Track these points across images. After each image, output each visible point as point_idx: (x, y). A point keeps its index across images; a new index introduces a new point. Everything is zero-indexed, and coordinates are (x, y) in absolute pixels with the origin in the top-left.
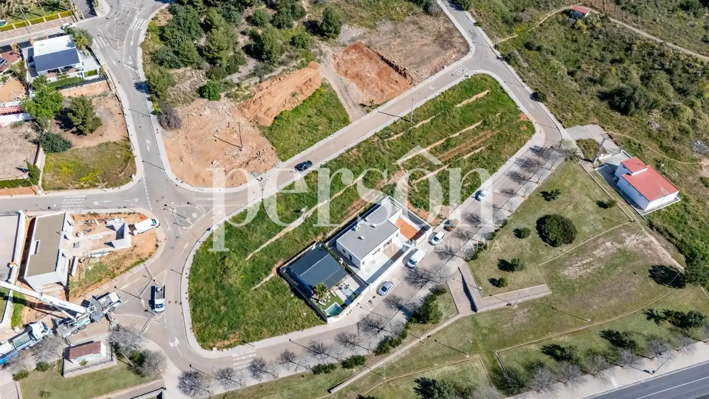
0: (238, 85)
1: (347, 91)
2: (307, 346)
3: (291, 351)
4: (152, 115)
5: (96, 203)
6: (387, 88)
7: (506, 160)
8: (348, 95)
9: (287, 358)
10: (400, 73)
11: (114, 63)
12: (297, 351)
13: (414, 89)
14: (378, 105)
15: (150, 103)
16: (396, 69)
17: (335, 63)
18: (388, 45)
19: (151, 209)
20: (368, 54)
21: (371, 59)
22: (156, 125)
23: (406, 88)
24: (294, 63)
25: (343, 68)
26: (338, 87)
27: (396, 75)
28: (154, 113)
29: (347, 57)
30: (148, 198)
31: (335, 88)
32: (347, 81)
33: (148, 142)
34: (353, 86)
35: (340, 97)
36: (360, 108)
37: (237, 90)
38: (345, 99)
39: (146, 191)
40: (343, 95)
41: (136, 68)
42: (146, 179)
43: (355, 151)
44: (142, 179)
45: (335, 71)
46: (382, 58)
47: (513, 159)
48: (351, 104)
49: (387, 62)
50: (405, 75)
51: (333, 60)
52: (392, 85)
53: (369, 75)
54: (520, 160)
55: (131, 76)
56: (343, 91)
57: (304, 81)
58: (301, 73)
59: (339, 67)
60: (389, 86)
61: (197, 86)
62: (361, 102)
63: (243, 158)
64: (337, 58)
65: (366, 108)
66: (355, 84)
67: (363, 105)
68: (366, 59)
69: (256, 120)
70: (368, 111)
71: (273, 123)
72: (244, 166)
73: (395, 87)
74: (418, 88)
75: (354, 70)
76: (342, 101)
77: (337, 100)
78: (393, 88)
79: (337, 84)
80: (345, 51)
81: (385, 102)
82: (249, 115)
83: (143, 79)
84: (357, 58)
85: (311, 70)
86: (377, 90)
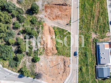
0: (38, 50)
1: (60, 24)
6: (66, 13)
7: (107, 8)
10: (65, 5)
11: (5, 78)
13: (72, 7)
14: (70, 21)
16: (63, 5)
20: (51, 7)
21: (53, 7)
22: (39, 80)
23: (71, 8)
24: (40, 29)
25: (52, 18)
26: (57, 24)
27: (64, 7)
28: (34, 79)
29: (48, 13)
31: (56, 26)
32: (56, 21)
34: (59, 21)
35: (60, 27)
36: (67, 26)
37: (40, 51)
40: (60, 26)
43: (80, 39)
45: (50, 21)
46: (56, 4)
47: (108, 7)
48: (64, 27)
49: (58, 5)
50: (67, 5)
51: (46, 18)
52: (66, 11)
53: (59, 14)
54: (109, 6)
56: (59, 24)
57: (49, 32)
58: (45, 30)
59: (50, 18)
60: (66, 12)
61: (31, 61)
62: (66, 24)
63: (62, 65)
64: (47, 16)
65: (69, 25)
66: (59, 20)
67: (67, 24)
68: (53, 9)
69: (53, 54)
70: (70, 25)
71: (58, 51)
72: (65, 67)
73: (68, 11)
74: (72, 6)
75: (54, 15)
76: (62, 28)
77: (60, 29)
78: (68, 12)
79: (55, 24)
80: (45, 11)
81: (71, 18)
82: (50, 54)
83: (18, 74)
84: (50, 11)
85: (46, 26)
86: (65, 16)
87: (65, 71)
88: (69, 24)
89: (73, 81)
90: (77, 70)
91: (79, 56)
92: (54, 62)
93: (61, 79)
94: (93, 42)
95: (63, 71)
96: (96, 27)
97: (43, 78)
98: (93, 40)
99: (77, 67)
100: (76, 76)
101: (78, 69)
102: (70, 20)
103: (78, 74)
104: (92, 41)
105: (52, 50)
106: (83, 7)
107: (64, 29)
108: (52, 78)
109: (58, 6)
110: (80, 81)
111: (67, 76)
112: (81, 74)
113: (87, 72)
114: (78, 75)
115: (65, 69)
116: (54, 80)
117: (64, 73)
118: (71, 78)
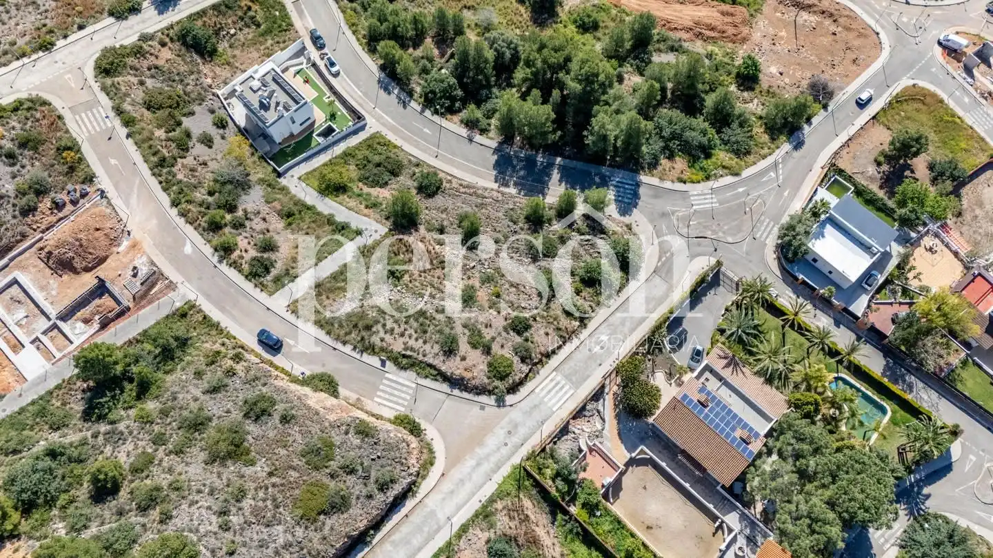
0: (709, 57)
4: (830, 109)
5: (966, 100)
11: (786, 194)
15: (815, 120)
19: (931, 53)
28: (825, 107)
30: (923, 62)
39: (917, 67)
41: (776, 165)
42: (905, 75)
44: (908, 78)
55: (792, 163)
61: (746, 94)
63: (804, 16)
69: (747, 23)
72: (815, 9)
82: (745, 30)
83: (787, 147)
87: (831, 15)
89: (883, 7)
92: (783, 33)
93: (860, 35)
95: (828, 22)
97: (831, 85)
105: (729, 19)
108: (847, 62)
111: (853, 17)
115: (823, 12)
116: (855, 57)
117: (840, 20)
118: (867, 7)
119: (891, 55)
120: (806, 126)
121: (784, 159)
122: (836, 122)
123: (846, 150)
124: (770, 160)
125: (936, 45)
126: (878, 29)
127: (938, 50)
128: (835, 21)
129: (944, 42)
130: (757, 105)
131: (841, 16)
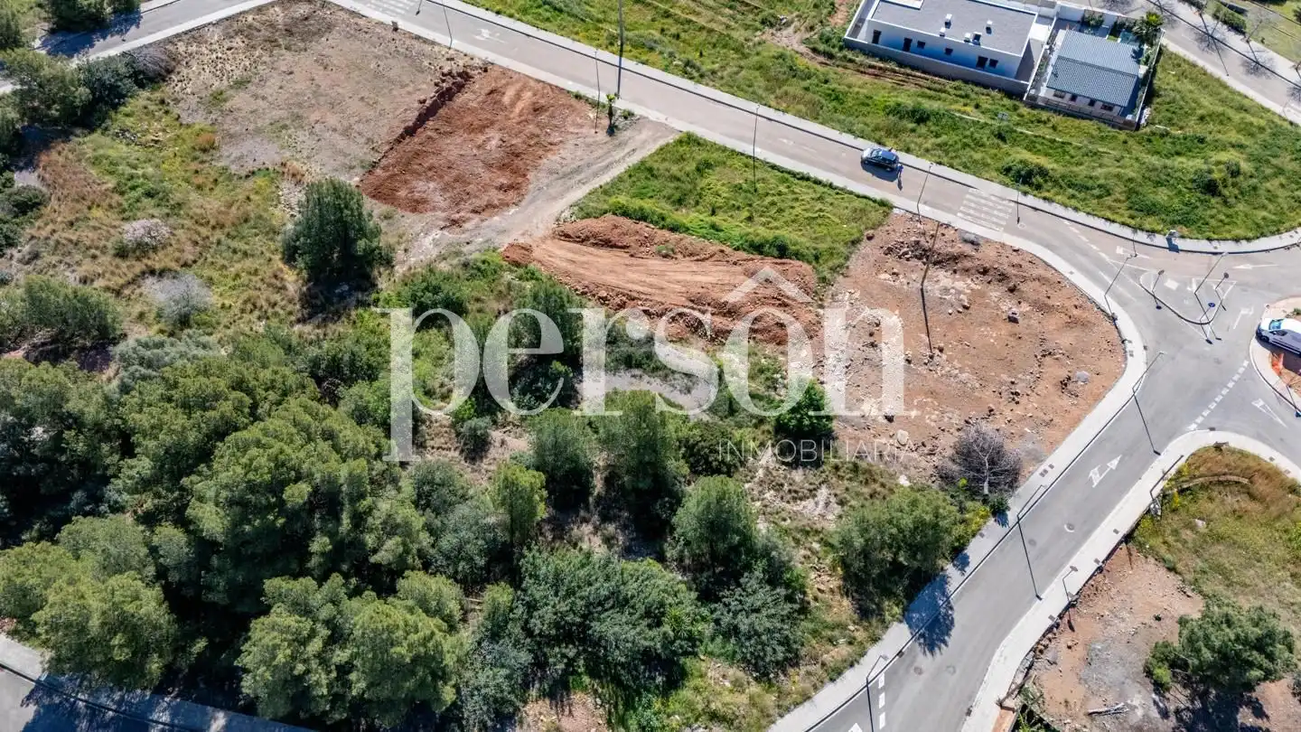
1: (578, 170)
2: (1215, 54)
3: (1242, 69)
4: (1011, 516)
6: (520, 105)
8: (589, 165)
9: (1256, 68)
10: (460, 87)
12: (1234, 60)
13: (503, 61)
14: (596, 105)
15: (976, 550)
16: (445, 95)
17: (476, 219)
18: (346, 132)
19: (1246, 363)
20: (406, 164)
21: (419, 154)
23: (505, 72)
25: (495, 196)
26: (568, 189)
27: (466, 99)
29: (439, 200)
30: (1231, 385)
31: (578, 194)
32: (538, 179)
33: (1095, 476)
34: (551, 162)
35: (606, 179)
36: (622, 136)
38: (607, 167)
39: (1218, 399)
40: (596, 175)
41: (869, 691)
42: (1192, 419)
43: (772, 103)
44: (1201, 427)
45: (513, 210)
46: (410, 131)
48: (620, 153)
49: (422, 119)
50: (466, 76)
51: (467, 226)
52: (506, 100)
53: (494, 143)
55: (913, 687)
56: (576, 177)
57: (602, 252)
58: (571, 267)
59: (490, 206)
60: (513, 104)
61: (799, 475)
62: (602, 136)
63: (943, 279)
64: (457, 216)
65: (620, 122)
66: (545, 160)
67: (612, 130)
68: (431, 160)
70: (628, 115)
71: (798, 256)
72: (968, 264)
73: (510, 93)
74: (492, 57)
75: (486, 176)
76: (618, 170)
77: (620, 179)
78: (518, 96)
79: (562, 195)
80: (414, 210)
81: (578, 97)
83: (898, 635)
84: (430, 179)
85: (537, 253)
86: (543, 117)
87: (1003, 277)
88: (615, 123)
89: (1119, 257)
90: (1022, 199)
91: (908, 151)
93: (1073, 323)
94: (831, 56)
95: (995, 292)
96: (727, 11)
98: (814, 50)
99: (994, 192)
100: (1074, 229)
101: (1014, 194)
102: (589, 107)
103: (1056, 208)
104: (821, 59)
106: (548, 14)
107: (635, 159)
108: (1047, 387)
109: (430, 124)
110: (1132, 217)
111: (1053, 281)
112: (1071, 191)
113: (1065, 152)
114: (1070, 214)
115: (985, 272)
116: (1063, 374)
117: (1023, 287)
118: (1082, 260)
119: (1150, 369)
120: (950, 569)
121: (891, 674)
122: (1032, 552)
123: (1065, 638)
124: (852, 681)
125: (1255, 344)
126: (1114, 307)
127: (1261, 355)
128: (1012, 290)
129: (1272, 338)
130: (827, 504)
131: (1024, 280)
